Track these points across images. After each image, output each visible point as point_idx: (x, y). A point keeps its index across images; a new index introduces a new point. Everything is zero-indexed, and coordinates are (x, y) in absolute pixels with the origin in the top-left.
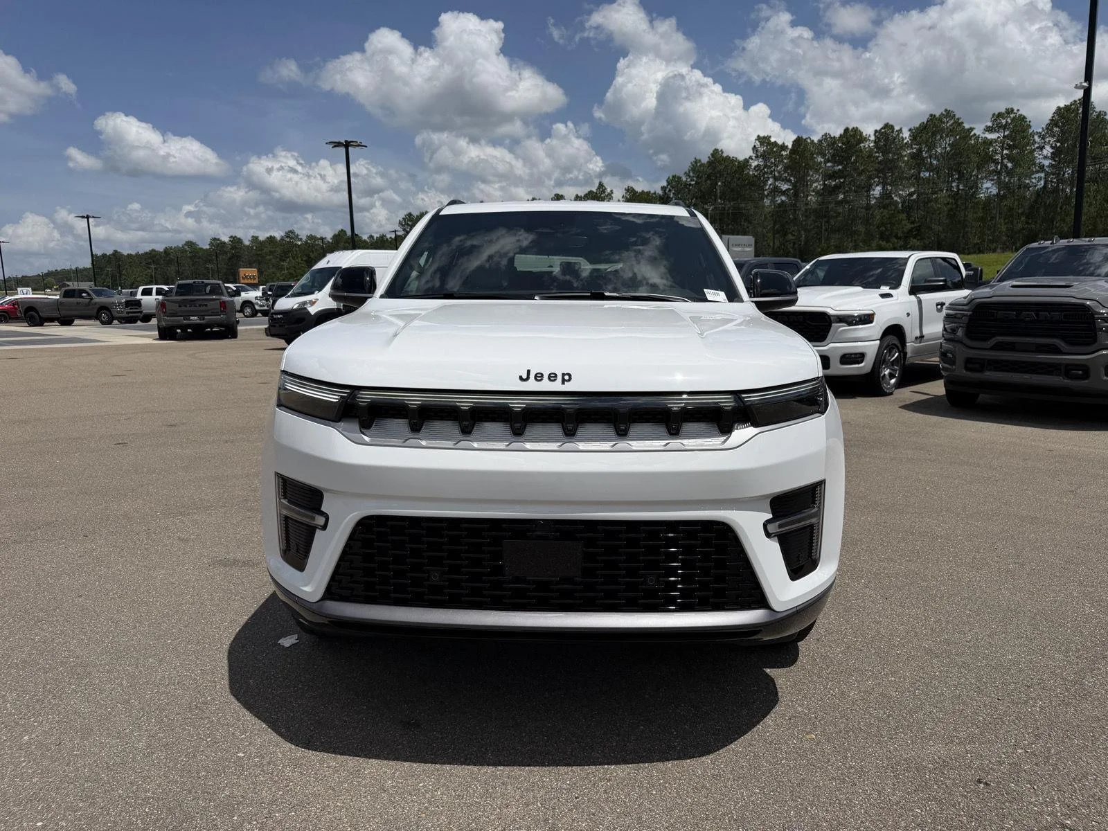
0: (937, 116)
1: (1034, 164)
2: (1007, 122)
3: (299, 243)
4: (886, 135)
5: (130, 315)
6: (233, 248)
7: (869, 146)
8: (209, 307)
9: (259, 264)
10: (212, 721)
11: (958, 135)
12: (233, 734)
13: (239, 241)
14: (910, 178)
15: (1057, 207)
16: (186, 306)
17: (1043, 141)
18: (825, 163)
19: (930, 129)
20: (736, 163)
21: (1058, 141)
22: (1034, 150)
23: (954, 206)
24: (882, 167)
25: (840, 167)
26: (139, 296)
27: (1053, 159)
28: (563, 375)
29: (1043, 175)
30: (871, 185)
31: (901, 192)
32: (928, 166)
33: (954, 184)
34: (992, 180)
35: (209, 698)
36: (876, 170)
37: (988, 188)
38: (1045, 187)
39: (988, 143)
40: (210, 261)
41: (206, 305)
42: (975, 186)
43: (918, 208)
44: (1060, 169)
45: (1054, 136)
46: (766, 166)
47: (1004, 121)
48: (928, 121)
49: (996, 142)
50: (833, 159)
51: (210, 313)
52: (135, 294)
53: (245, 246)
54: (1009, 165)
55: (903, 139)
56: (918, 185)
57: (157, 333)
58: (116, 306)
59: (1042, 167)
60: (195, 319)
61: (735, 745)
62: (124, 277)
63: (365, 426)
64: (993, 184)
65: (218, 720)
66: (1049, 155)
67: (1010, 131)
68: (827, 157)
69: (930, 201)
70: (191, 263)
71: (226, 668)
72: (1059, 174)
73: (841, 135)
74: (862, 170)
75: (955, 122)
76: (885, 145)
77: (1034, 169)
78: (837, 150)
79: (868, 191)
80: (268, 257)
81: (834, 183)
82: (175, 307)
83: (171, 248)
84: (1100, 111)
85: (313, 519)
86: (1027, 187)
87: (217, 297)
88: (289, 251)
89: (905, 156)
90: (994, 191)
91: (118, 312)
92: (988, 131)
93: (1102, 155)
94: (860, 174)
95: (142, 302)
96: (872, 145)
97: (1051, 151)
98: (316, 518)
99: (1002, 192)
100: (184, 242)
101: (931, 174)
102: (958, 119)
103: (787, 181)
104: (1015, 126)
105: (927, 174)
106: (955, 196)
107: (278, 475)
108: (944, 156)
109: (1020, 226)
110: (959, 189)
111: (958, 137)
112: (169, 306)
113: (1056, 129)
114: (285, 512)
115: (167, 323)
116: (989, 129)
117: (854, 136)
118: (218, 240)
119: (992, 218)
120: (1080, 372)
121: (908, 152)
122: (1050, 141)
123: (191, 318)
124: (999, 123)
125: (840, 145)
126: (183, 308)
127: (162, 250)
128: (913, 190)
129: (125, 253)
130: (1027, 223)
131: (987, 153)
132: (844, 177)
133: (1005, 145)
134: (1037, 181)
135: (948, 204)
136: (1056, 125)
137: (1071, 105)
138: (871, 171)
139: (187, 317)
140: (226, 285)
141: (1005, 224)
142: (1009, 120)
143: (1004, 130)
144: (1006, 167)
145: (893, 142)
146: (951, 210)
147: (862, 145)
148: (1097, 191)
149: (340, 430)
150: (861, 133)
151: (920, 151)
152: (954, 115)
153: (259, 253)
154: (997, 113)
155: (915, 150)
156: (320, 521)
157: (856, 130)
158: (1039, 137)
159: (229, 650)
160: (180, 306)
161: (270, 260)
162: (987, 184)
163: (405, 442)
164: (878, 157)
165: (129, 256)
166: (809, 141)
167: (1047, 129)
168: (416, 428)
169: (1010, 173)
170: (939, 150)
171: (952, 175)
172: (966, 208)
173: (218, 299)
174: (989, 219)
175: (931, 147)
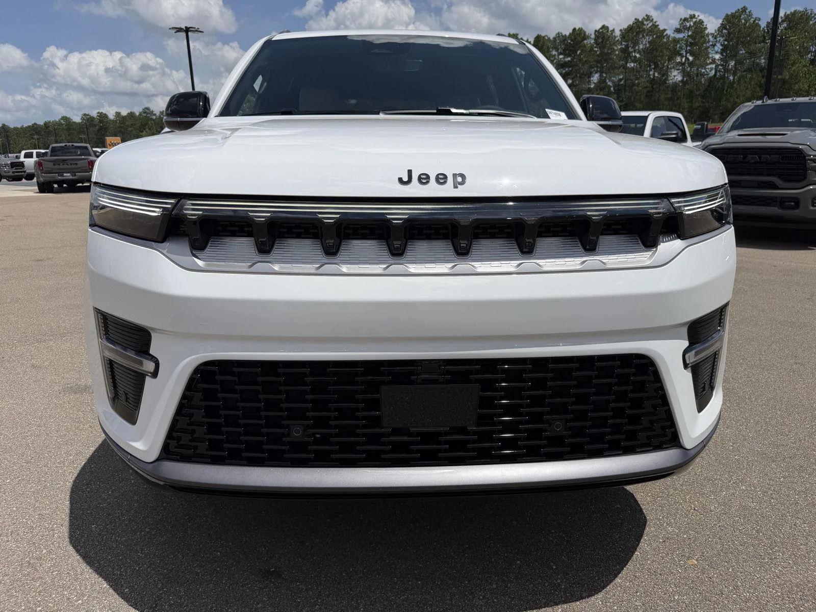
0: (640, 20)
1: (709, 58)
2: (690, 25)
3: (154, 117)
5: (16, 174)
6: (101, 121)
7: (590, 43)
8: (78, 166)
9: (123, 134)
10: (45, 583)
11: (655, 34)
12: (68, 599)
13: (106, 116)
14: (620, 68)
15: (724, 90)
16: (59, 165)
17: (715, 40)
18: (558, 55)
19: (635, 30)
21: (725, 40)
22: (709, 47)
23: (651, 89)
24: (600, 59)
25: (569, 59)
26: (22, 159)
27: (721, 54)
28: (455, 175)
29: (714, 66)
30: (591, 73)
31: (613, 78)
32: (633, 58)
33: (651, 73)
34: (678, 70)
35: (45, 551)
36: (595, 61)
37: (676, 76)
38: (715, 75)
39: (676, 41)
40: (83, 132)
41: (76, 164)
42: (665, 74)
43: (625, 90)
44: (726, 62)
45: (724, 36)
48: (633, 24)
49: (682, 41)
51: (80, 170)
52: (18, 157)
53: (110, 120)
54: (691, 58)
55: (615, 37)
56: (625, 73)
57: (37, 188)
58: (3, 167)
59: (714, 61)
60: (68, 176)
61: (621, 578)
62: (12, 146)
63: (198, 247)
64: (678, 73)
65: (53, 580)
66: (719, 51)
67: (692, 32)
68: (559, 51)
69: (634, 85)
70: (67, 133)
71: (68, 511)
72: (726, 65)
73: (570, 34)
74: (586, 61)
75: (653, 25)
76: (602, 42)
77: (708, 62)
78: (567, 45)
79: (589, 77)
80: (130, 129)
81: (564, 71)
82: (51, 165)
83: (50, 122)
85: (141, 363)
86: (703, 75)
87: (85, 157)
88: (146, 124)
89: (617, 50)
90: (679, 78)
91: (5, 172)
92: (677, 32)
93: (756, 51)
94: (583, 64)
95: (25, 163)
96: (593, 41)
97: (721, 47)
98: (144, 363)
99: (685, 79)
100: (60, 117)
101: (635, 65)
102: (655, 22)
104: (696, 28)
105: (632, 65)
106: (653, 81)
107: (98, 311)
108: (646, 52)
109: (697, 104)
110: (654, 76)
111: (655, 36)
112: (45, 165)
113: (725, 31)
114: (108, 354)
115: (44, 179)
117: (580, 34)
118: (88, 115)
119: (678, 99)
120: (793, 204)
121: (619, 47)
122: (720, 40)
123: (65, 175)
124: (685, 26)
125: (569, 41)
126: (57, 166)
127: (42, 124)
128: (621, 77)
129: (12, 126)
130: (703, 102)
131: (675, 49)
132: (572, 66)
133: (688, 43)
134: (710, 70)
135: (646, 87)
136: (726, 29)
138: (592, 62)
139: (60, 174)
140: (94, 149)
141: (687, 102)
142: (692, 24)
143: (688, 31)
144: (688, 59)
145: (608, 39)
146: (649, 92)
147: (585, 42)
148: (751, 79)
149: (165, 252)
150: (585, 32)
151: (627, 46)
152: (653, 19)
153: (122, 125)
154: (683, 18)
155: (623, 46)
156: (149, 366)
158: (713, 37)
159: (72, 489)
160: (54, 165)
161: (131, 131)
162: (675, 73)
163: (251, 266)
164: (596, 51)
165: (16, 129)
166: (546, 38)
167: (718, 30)
168: (264, 249)
169: (691, 64)
170: (641, 46)
171: (650, 66)
172: (659, 91)
173: (87, 159)
174: (676, 99)
175: (636, 43)
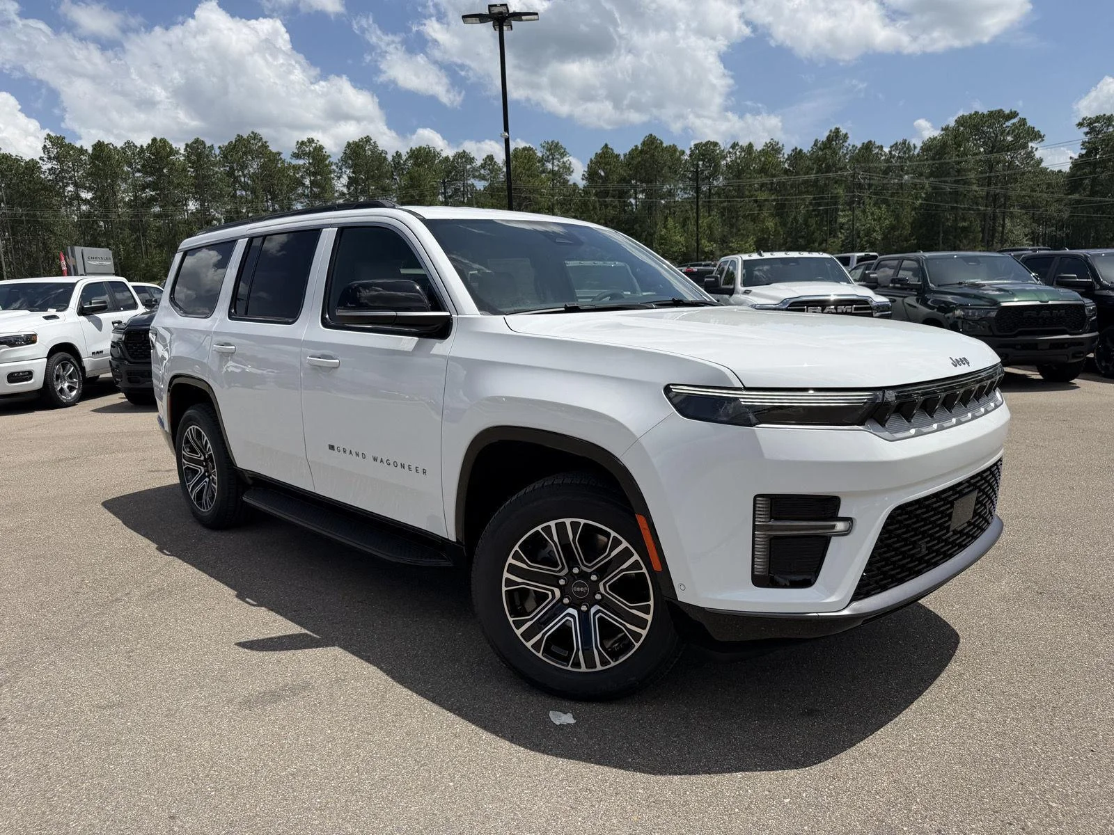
4: (197, 149)
20: (23, 164)
46: (62, 170)
47: (307, 149)
50: (144, 170)
84: (382, 151)
103: (89, 189)
116: (296, 156)
137: (360, 141)
157: (163, 141)
